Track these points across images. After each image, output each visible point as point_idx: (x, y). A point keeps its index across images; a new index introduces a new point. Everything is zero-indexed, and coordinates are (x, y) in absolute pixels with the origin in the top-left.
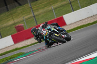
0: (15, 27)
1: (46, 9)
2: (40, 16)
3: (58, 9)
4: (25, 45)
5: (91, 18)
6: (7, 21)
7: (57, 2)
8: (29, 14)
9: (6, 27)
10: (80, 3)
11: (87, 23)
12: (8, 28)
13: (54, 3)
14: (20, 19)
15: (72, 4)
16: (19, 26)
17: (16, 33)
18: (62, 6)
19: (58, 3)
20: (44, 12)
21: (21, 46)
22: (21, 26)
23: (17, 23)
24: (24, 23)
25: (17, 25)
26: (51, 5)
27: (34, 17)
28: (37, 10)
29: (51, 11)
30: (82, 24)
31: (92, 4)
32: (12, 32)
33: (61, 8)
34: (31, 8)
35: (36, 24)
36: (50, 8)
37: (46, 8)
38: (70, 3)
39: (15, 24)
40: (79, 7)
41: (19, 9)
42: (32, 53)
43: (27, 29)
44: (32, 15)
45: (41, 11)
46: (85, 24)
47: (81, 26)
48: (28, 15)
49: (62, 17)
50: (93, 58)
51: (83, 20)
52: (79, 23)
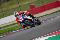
0: (30, 6)
6: (25, 2)
9: (24, 5)
12: (25, 6)
16: (32, 5)
17: (30, 9)
23: (31, 3)
24: (35, 4)
25: (31, 4)
32: (27, 9)
39: (29, 4)
43: (37, 7)
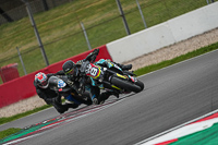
1: (68, 29)
2: (55, 45)
3: (95, 29)
4: (20, 112)
5: (169, 50)
7: (93, 14)
8: (31, 41)
10: (146, 16)
11: (160, 61)
13: (86, 16)
14: (11, 52)
15: (127, 18)
17: (2, 84)
18: (105, 22)
19: (95, 16)
20: (64, 37)
21: (12, 114)
22: (11, 68)
24: (19, 62)
25: (4, 66)
26: (78, 21)
27: (42, 46)
28: (48, 31)
29: (79, 33)
30: (150, 63)
31: (171, 18)
33: (103, 27)
34: (35, 26)
35: (45, 64)
36: (77, 27)
37: (68, 26)
38: (123, 16)
40: (141, 24)
41: (8, 29)
42: (36, 129)
43: (26, 74)
44: (37, 43)
45: (56, 34)
46: (155, 62)
47: (146, 68)
48: (28, 42)
49: (105, 48)
50: (175, 141)
51: (151, 53)
52: (143, 60)
